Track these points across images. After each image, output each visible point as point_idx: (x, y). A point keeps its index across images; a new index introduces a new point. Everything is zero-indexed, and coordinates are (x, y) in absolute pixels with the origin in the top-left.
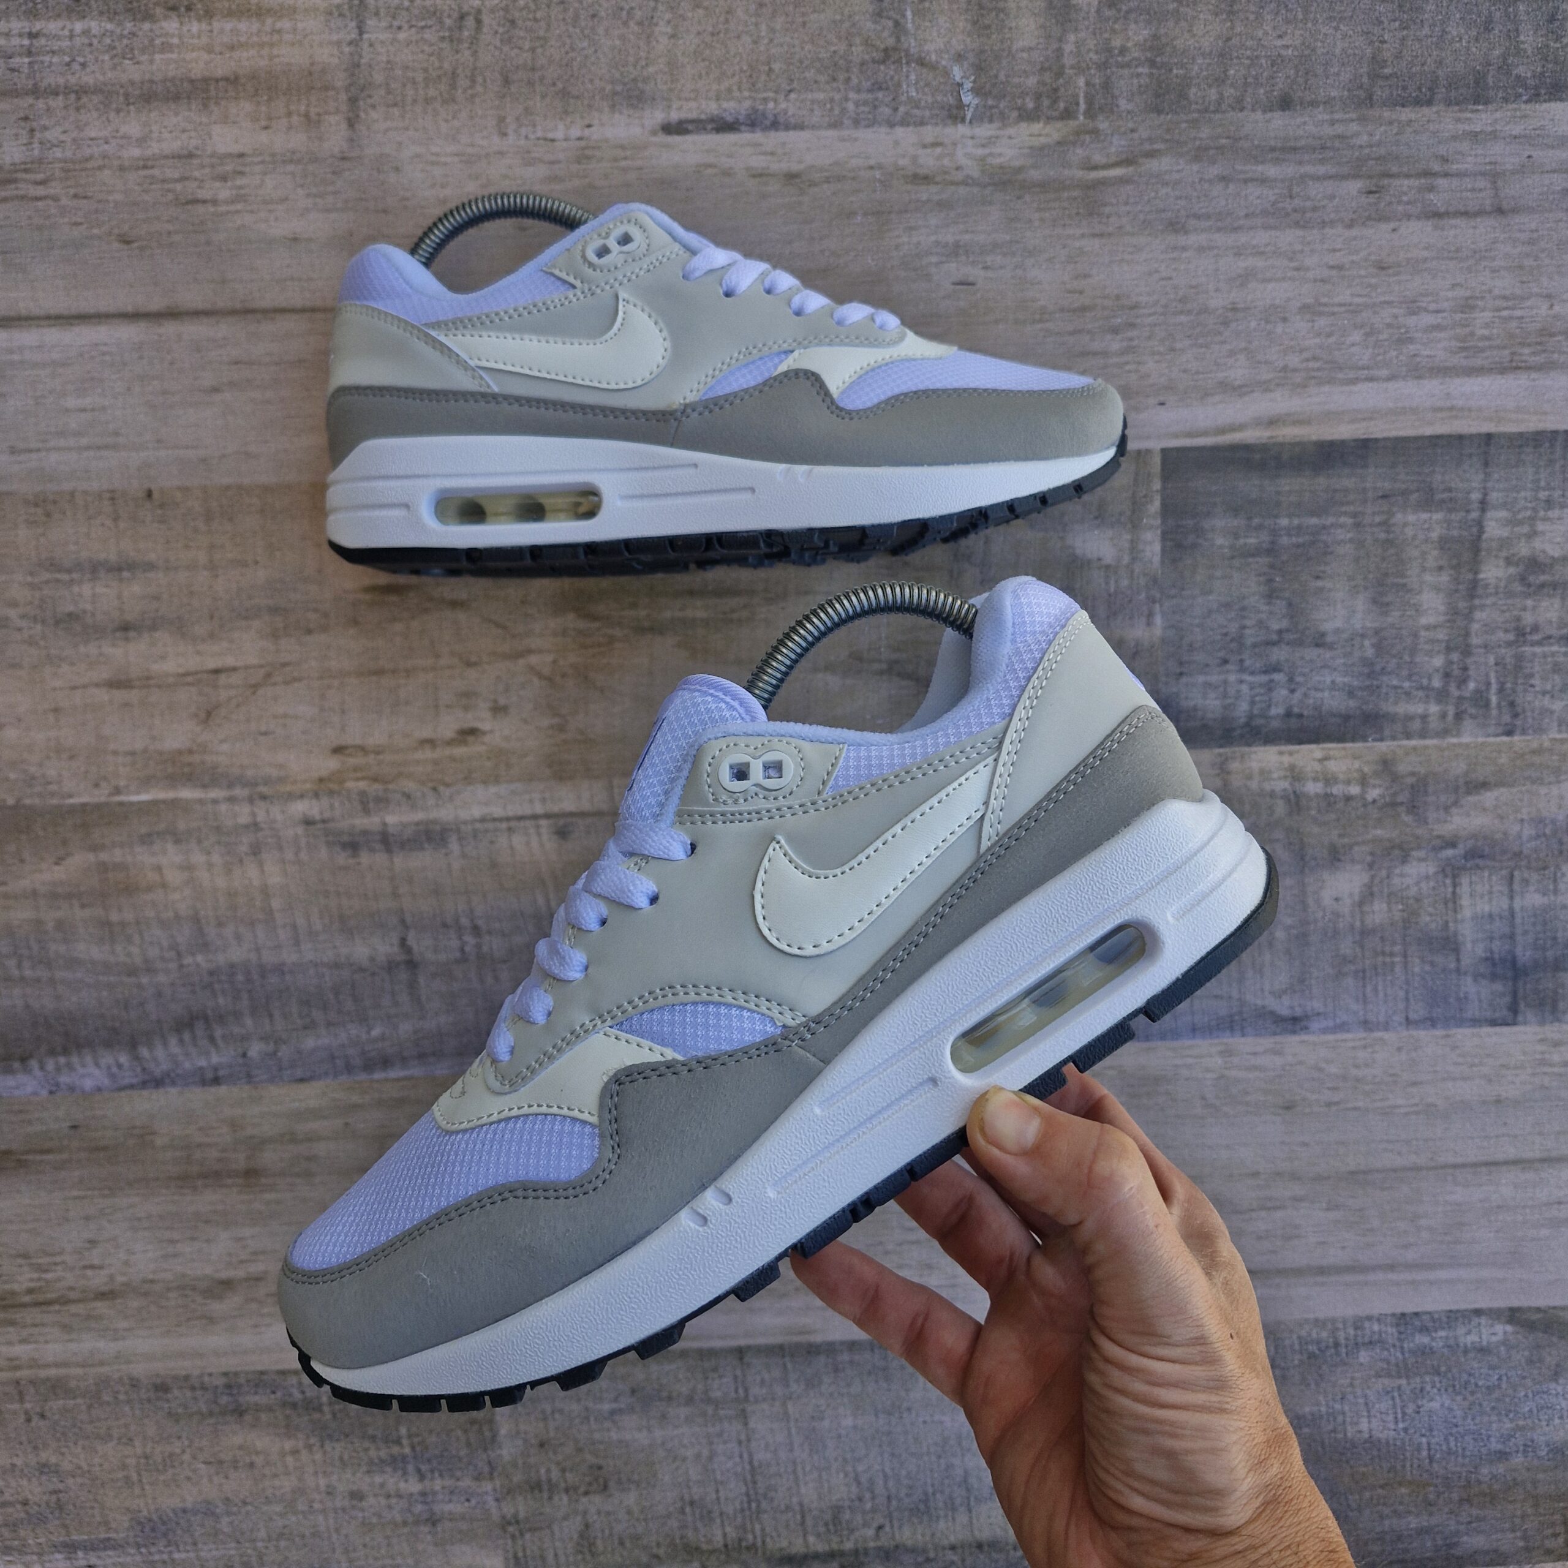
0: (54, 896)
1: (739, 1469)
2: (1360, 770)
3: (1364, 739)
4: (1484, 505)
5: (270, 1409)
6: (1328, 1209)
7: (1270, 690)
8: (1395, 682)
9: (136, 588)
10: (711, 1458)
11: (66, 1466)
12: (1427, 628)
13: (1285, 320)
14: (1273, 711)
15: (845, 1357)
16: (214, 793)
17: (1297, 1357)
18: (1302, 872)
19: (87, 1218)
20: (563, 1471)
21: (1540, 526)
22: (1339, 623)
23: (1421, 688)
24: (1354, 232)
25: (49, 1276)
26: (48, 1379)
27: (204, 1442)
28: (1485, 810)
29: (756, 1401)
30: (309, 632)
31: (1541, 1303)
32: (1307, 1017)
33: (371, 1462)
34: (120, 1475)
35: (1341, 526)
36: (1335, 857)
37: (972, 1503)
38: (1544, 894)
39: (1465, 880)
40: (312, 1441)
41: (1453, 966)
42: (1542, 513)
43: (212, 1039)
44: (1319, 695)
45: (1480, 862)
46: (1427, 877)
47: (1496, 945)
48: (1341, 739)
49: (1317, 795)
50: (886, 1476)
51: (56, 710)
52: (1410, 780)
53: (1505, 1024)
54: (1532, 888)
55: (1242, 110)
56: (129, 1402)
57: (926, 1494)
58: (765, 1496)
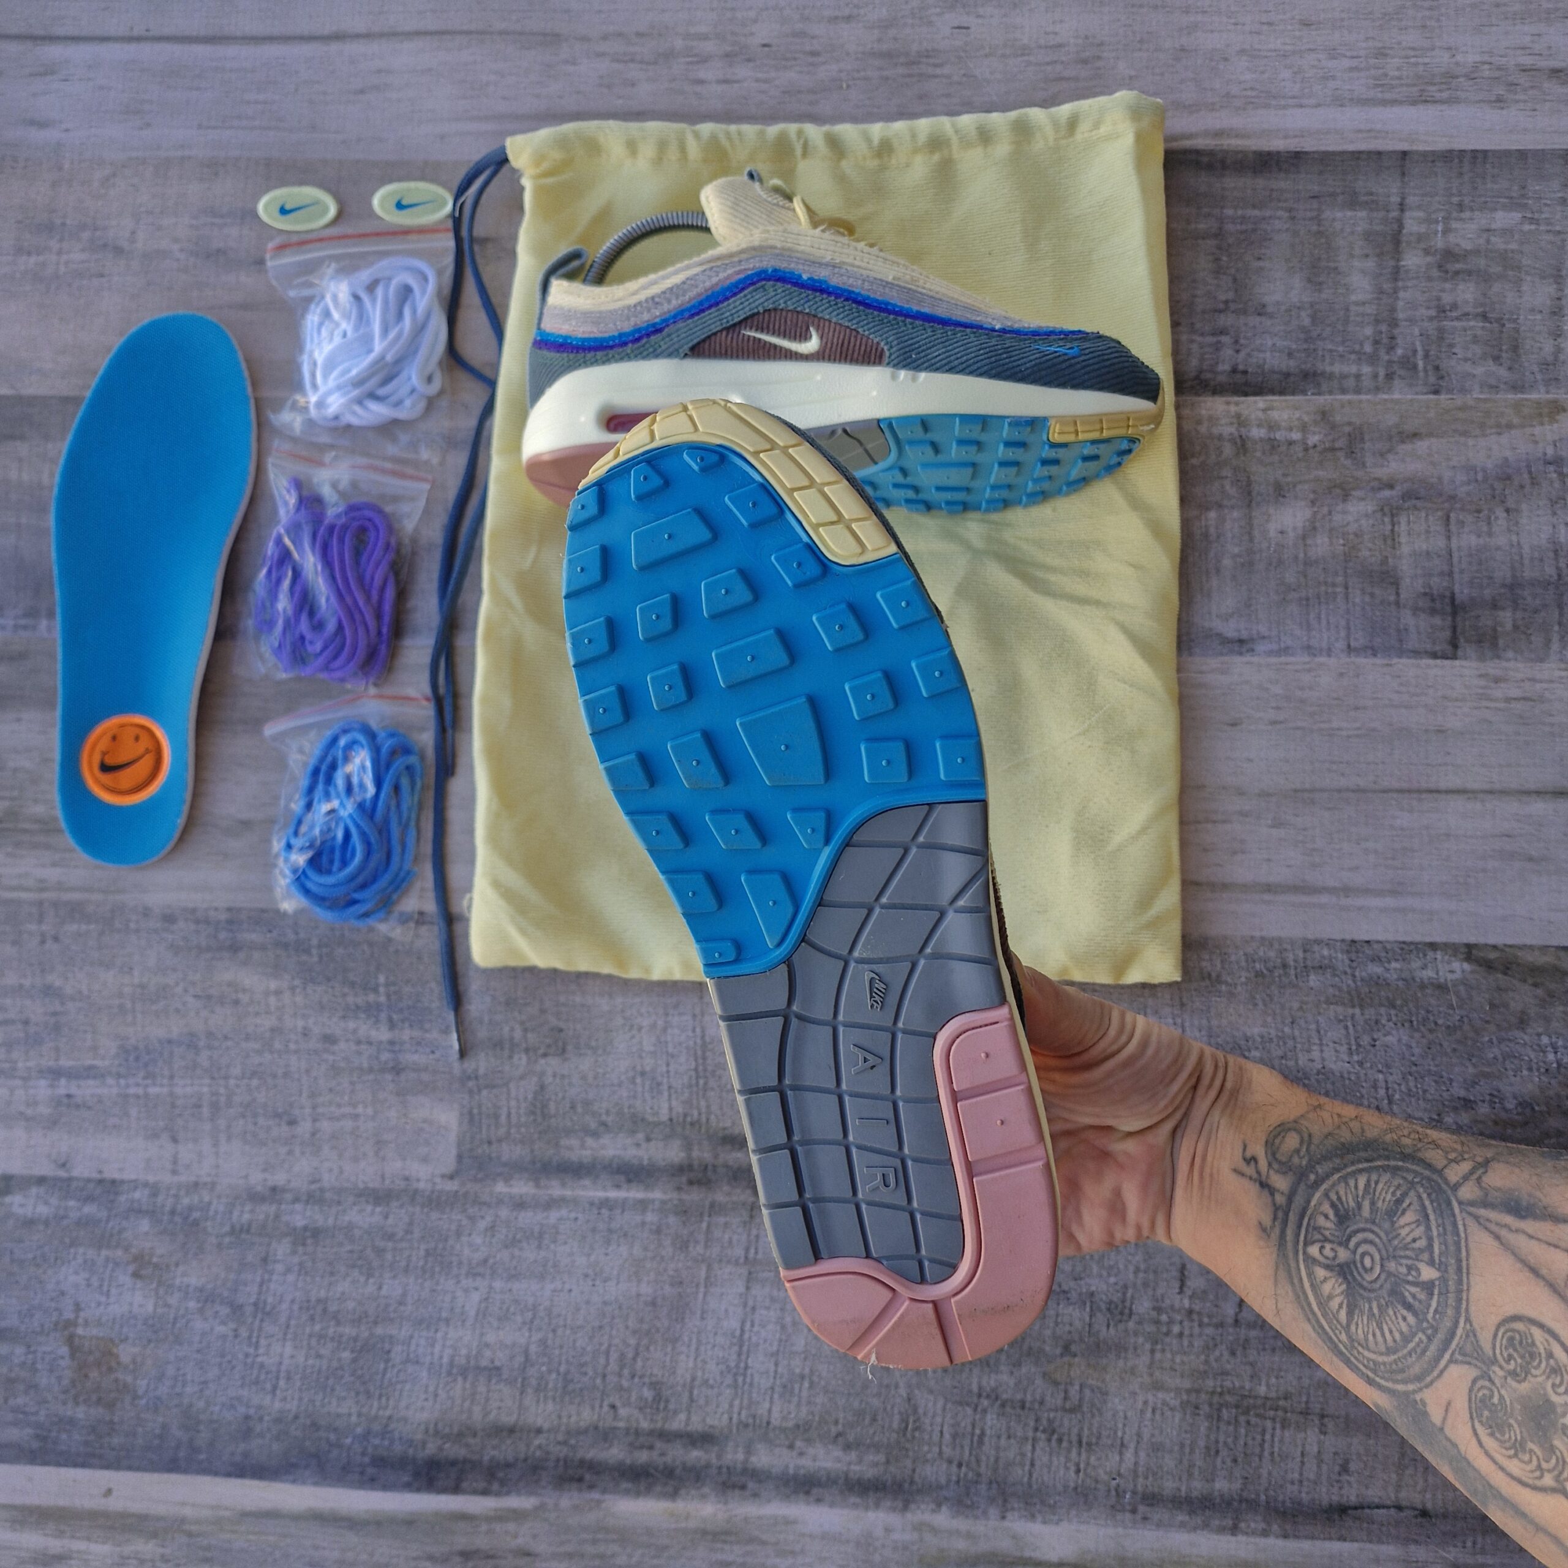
3: (1304, 392)
7: (1217, 349)
14: (1220, 368)
23: (1353, 352)
32: (1252, 640)
38: (1479, 536)
41: (1392, 598)
44: (1261, 355)
47: (1435, 581)
48: (1282, 393)
49: (1261, 440)
53: (1445, 657)
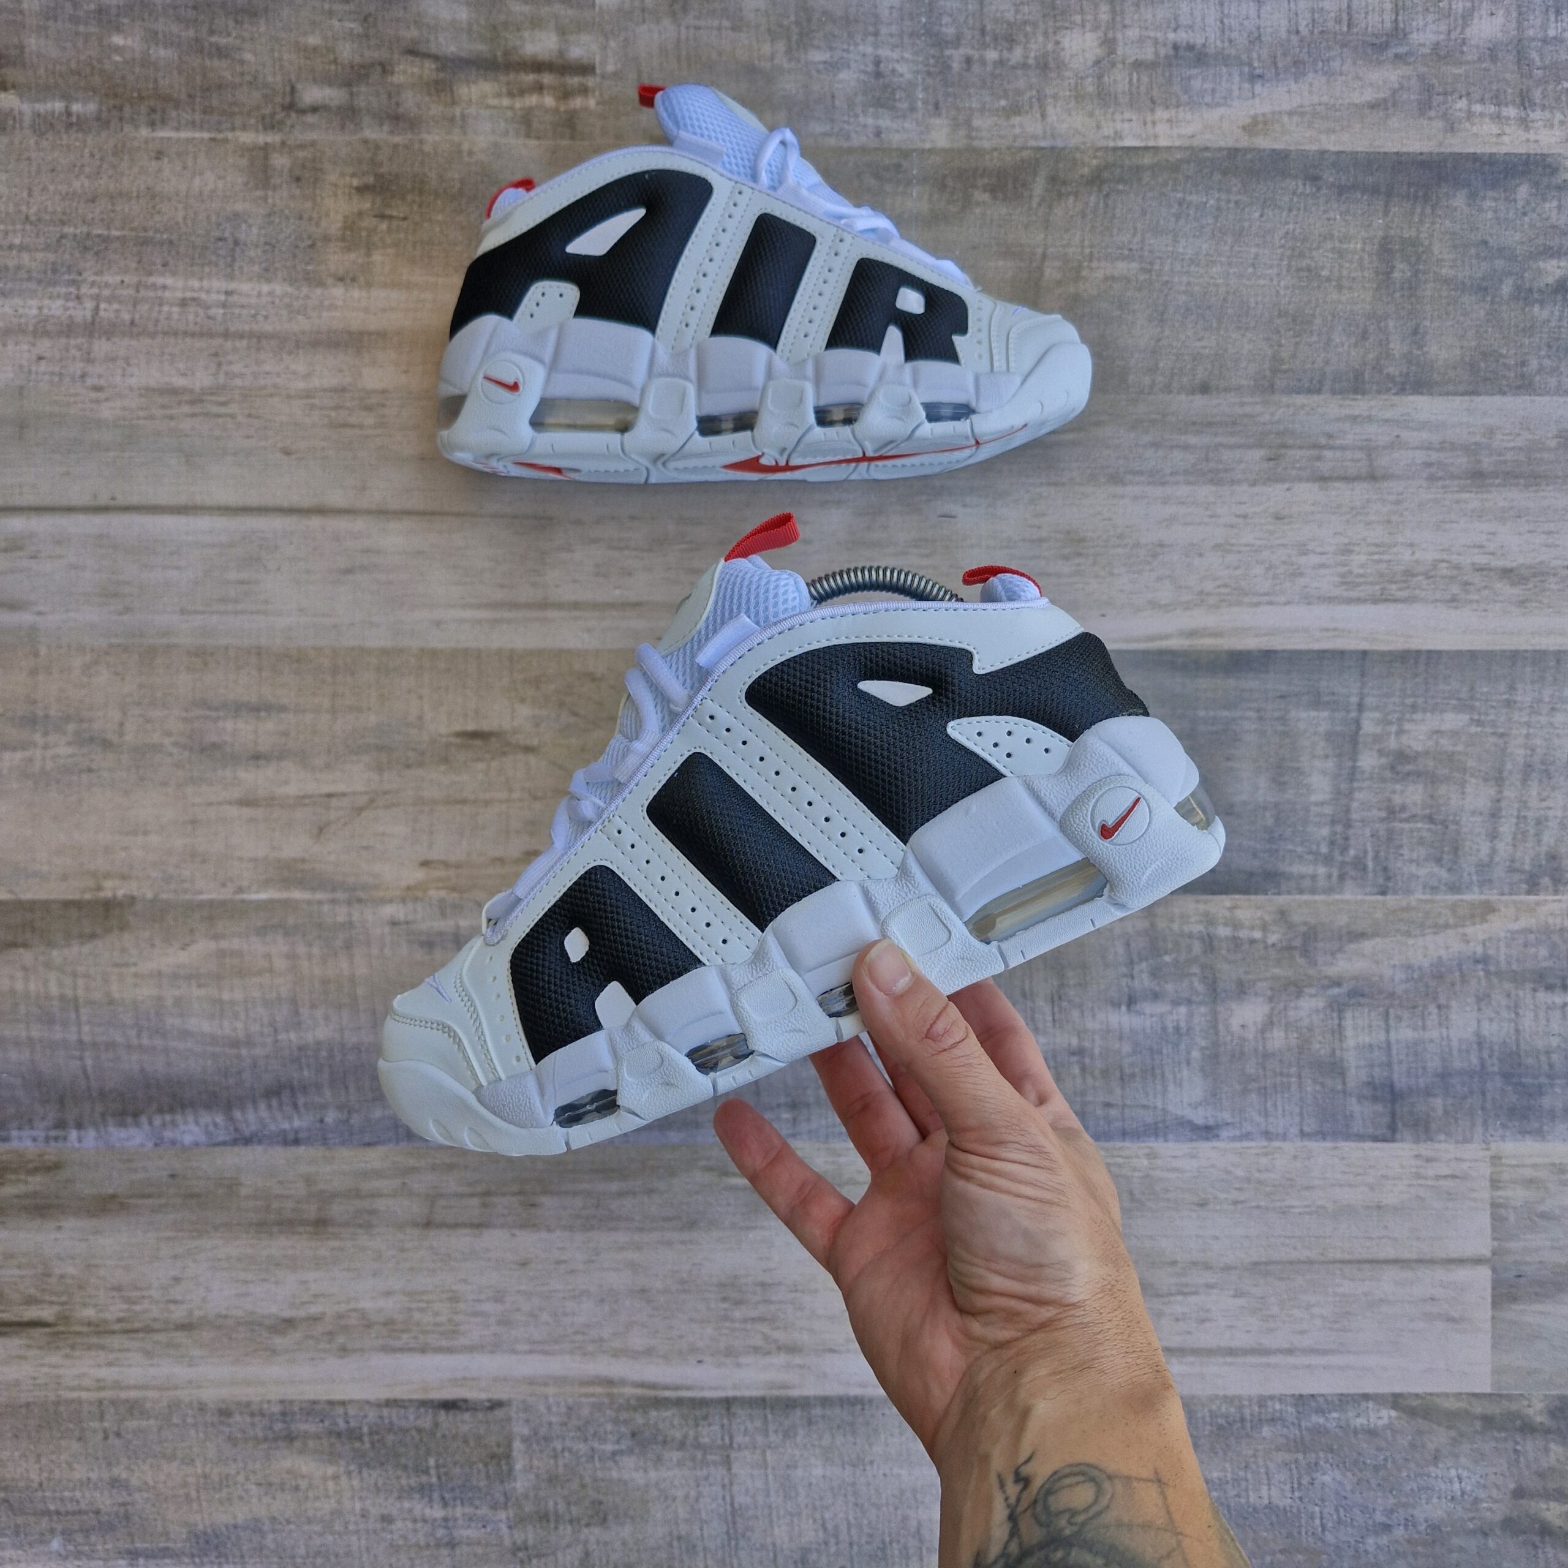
0: (175, 976)
1: (722, 1510)
2: (1261, 919)
4: (1361, 707)
5: (318, 1437)
6: (1235, 1296)
8: (1290, 847)
9: (270, 726)
10: (697, 1500)
11: (135, 1482)
12: (1317, 804)
13: (1201, 555)
15: (817, 1411)
16: (320, 896)
17: (1208, 1428)
18: (1214, 1002)
19: (175, 1257)
20: (569, 1504)
21: (1407, 726)
22: (1244, 797)
24: (1257, 489)
25: (137, 1308)
26: (127, 1401)
27: (258, 1465)
28: (1364, 956)
29: (740, 1449)
30: (408, 766)
31: (1419, 1390)
33: (401, 1489)
34: (181, 1492)
35: (1247, 719)
36: (1242, 990)
37: (924, 1552)
39: (1348, 1015)
40: (352, 1467)
42: (1408, 716)
43: (295, 1106)
45: (1363, 1000)
46: (1317, 1011)
50: (849, 1524)
51: (194, 822)
52: (1303, 929)
54: (1404, 1024)
55: (1170, 392)
56: (195, 1425)
57: (883, 1542)
58: (743, 1536)
